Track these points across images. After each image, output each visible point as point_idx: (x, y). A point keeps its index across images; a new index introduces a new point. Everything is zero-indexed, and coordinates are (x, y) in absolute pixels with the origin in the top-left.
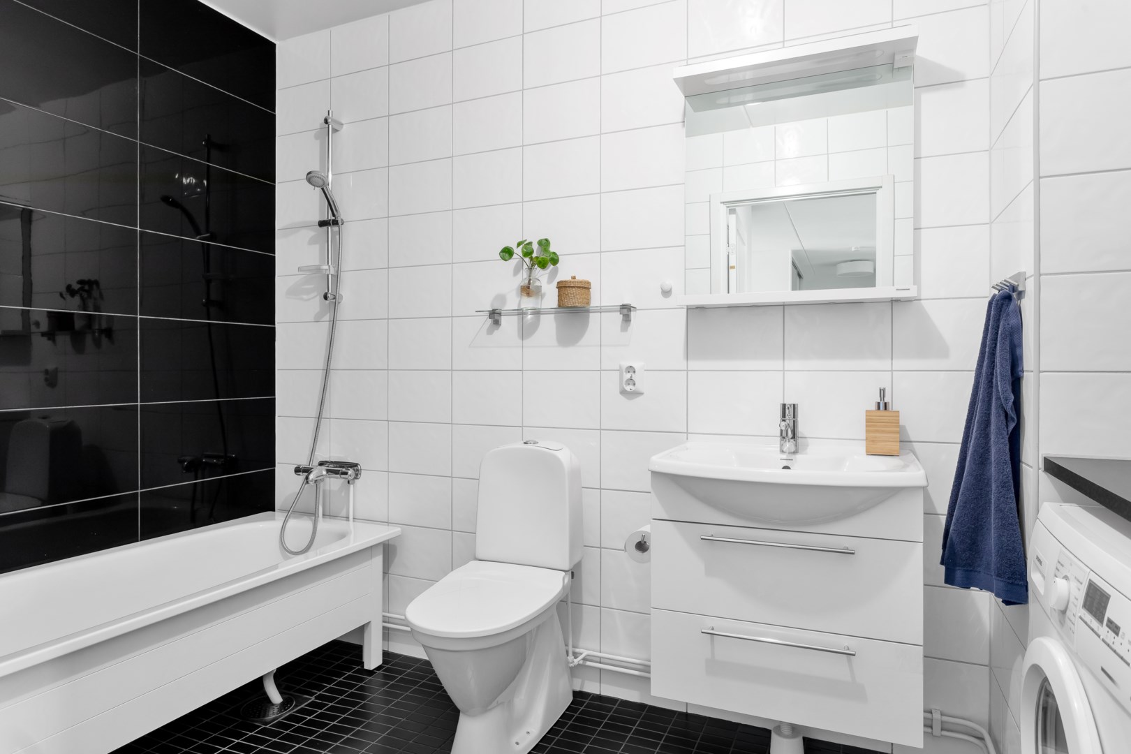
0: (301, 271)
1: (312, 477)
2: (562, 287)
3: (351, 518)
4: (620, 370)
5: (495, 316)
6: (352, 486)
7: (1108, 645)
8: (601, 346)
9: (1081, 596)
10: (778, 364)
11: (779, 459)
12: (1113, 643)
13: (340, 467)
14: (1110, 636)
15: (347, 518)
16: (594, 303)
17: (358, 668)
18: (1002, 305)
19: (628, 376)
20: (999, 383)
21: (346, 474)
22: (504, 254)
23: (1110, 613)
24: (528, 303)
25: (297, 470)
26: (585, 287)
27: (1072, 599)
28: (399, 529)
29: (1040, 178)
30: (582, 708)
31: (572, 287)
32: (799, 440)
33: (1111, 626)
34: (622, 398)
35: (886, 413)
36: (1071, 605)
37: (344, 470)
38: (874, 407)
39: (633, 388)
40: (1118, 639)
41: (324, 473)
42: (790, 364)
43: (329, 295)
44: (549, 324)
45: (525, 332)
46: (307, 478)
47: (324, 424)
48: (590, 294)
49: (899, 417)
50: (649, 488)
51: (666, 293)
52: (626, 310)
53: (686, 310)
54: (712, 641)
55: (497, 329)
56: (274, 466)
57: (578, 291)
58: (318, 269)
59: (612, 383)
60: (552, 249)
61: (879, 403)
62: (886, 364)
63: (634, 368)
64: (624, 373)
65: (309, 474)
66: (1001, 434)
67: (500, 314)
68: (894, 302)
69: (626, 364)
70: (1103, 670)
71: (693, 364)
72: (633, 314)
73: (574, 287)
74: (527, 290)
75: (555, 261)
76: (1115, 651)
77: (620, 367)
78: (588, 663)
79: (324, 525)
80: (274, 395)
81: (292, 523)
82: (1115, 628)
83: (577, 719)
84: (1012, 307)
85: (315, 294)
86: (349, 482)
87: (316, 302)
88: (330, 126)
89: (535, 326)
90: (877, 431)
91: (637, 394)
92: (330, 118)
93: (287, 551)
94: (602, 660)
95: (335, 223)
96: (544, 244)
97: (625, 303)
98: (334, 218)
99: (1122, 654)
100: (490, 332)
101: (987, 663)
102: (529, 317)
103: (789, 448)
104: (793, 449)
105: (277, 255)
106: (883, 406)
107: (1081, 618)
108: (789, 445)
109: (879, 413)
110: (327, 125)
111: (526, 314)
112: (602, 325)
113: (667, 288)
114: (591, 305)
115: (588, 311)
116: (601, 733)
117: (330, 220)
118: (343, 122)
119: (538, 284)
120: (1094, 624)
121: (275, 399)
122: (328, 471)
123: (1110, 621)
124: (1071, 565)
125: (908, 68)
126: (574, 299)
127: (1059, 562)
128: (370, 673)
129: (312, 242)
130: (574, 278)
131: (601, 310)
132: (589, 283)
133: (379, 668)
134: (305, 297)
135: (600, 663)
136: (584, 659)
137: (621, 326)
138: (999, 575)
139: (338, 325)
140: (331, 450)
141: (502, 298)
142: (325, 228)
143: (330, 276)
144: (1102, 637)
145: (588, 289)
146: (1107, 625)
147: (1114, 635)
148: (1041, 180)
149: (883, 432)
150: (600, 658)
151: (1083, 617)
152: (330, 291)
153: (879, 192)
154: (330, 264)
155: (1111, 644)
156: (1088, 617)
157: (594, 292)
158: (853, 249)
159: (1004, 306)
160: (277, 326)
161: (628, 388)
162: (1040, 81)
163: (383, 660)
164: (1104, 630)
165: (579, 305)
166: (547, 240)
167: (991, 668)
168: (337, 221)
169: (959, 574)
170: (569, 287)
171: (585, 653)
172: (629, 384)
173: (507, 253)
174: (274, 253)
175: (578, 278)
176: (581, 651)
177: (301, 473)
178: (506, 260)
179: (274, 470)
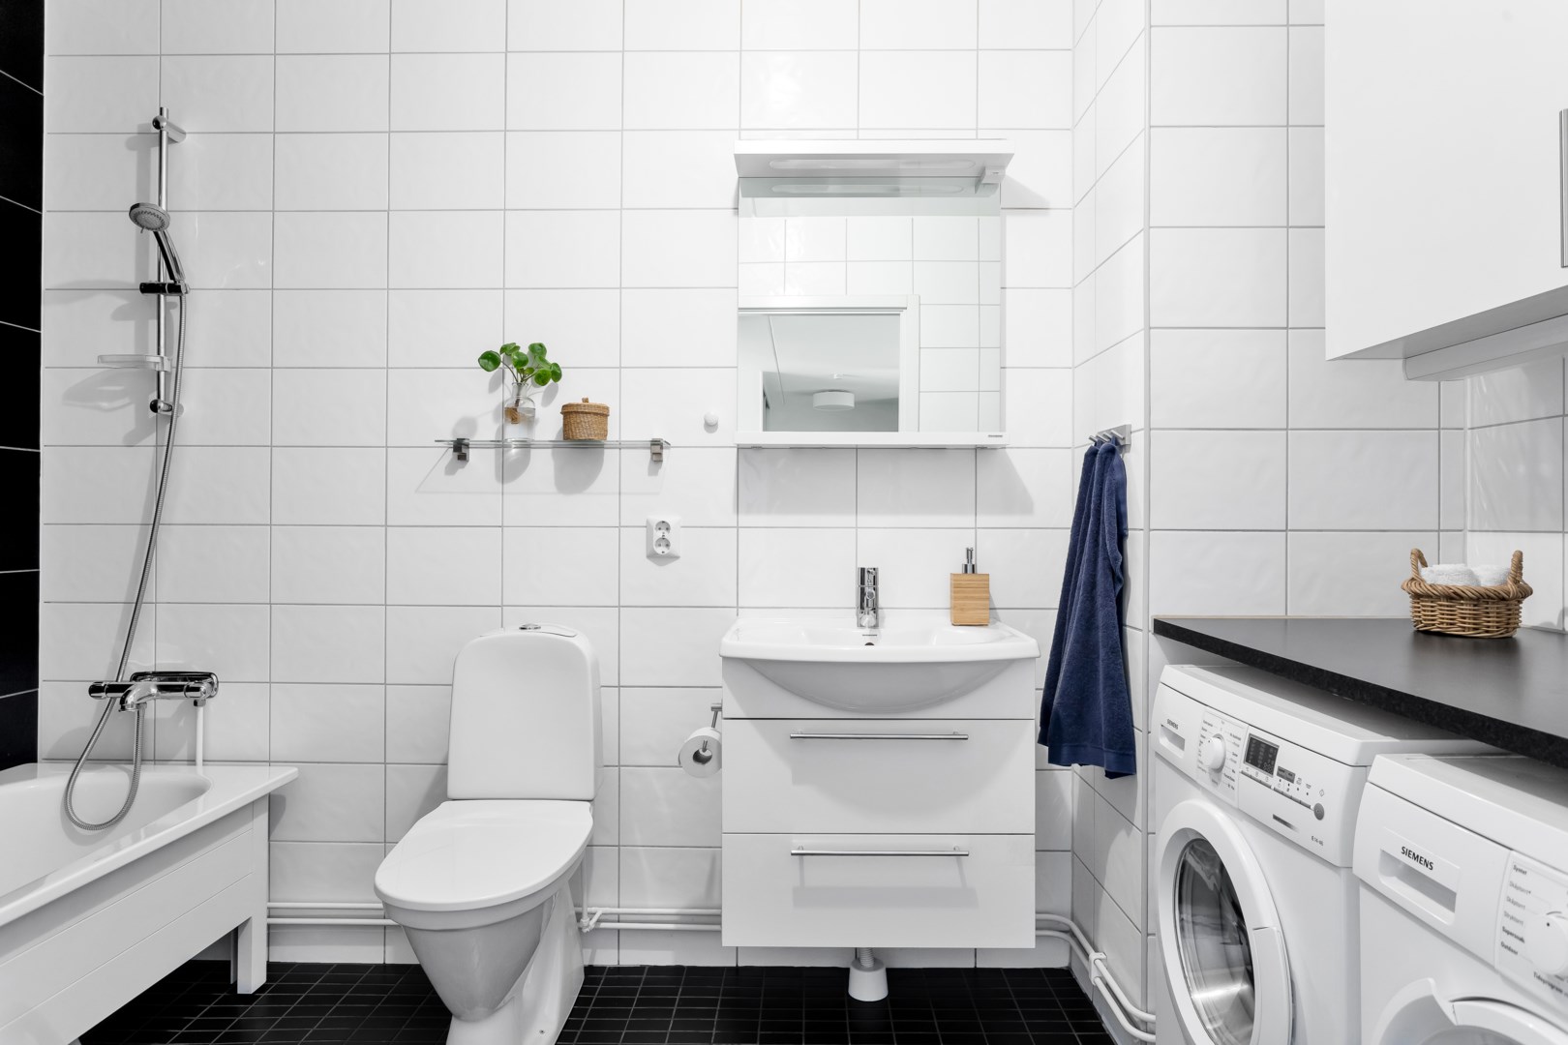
0: (103, 362)
1: (130, 699)
2: (569, 412)
3: (199, 760)
4: (648, 526)
5: (460, 448)
6: (201, 710)
7: (1282, 793)
8: (620, 494)
9: (1242, 750)
10: (849, 520)
11: (860, 635)
12: (1288, 790)
13: (185, 680)
14: (1284, 785)
15: (192, 761)
16: (612, 436)
17: (223, 995)
18: (1106, 458)
19: (659, 534)
20: (1107, 542)
21: (197, 689)
22: (486, 361)
23: (1280, 762)
24: (514, 433)
25: (95, 689)
26: (602, 413)
27: (1229, 756)
28: (296, 769)
29: (1150, 328)
30: (600, 987)
31: (586, 413)
32: (880, 611)
33: (1283, 774)
34: (649, 563)
35: (973, 577)
36: (1228, 763)
37: (192, 684)
38: (960, 570)
39: (666, 551)
40: (1293, 786)
41: (154, 690)
42: (865, 520)
43: (161, 405)
44: (543, 463)
45: (506, 473)
46: (123, 701)
47: (146, 610)
48: (606, 424)
49: (988, 580)
50: (720, 681)
51: (710, 426)
52: (657, 449)
53: (736, 449)
54: (801, 863)
55: (463, 467)
56: (36, 685)
57: (593, 418)
58: (139, 362)
59: (636, 544)
60: (550, 358)
61: (966, 566)
62: (968, 520)
63: (668, 524)
64: (655, 531)
65: (126, 695)
66: (1109, 596)
67: (467, 446)
68: (978, 449)
69: (657, 518)
70: (1275, 818)
71: (745, 519)
72: (665, 452)
73: (589, 413)
74: (512, 414)
75: (556, 375)
76: (1291, 798)
77: (647, 522)
78: (603, 925)
79: (149, 776)
80: (38, 568)
81: (87, 778)
82: (1289, 776)
83: (598, 1002)
84: (1115, 461)
85: (127, 400)
86: (196, 704)
87: (127, 416)
88: (164, 134)
89: (523, 463)
90: (966, 598)
91: (673, 558)
92: (164, 120)
93: (75, 823)
94: (622, 918)
95: (175, 289)
96: (538, 350)
97: (656, 437)
98: (172, 282)
99: (1299, 799)
100: (450, 470)
101: (1069, 849)
102: (514, 451)
103: (869, 622)
104: (873, 623)
105: (43, 332)
106: (970, 568)
107: (1242, 773)
108: (869, 619)
109: (966, 577)
110: (158, 131)
111: (509, 447)
112: (620, 466)
113: (711, 421)
114: (609, 438)
115: (602, 446)
116: (636, 1013)
117: (164, 285)
118: (186, 131)
119: (529, 405)
120: (1262, 775)
121: (38, 573)
122: (161, 688)
123: (1281, 770)
124: (1223, 723)
125: (994, 186)
126: (585, 429)
127: (1206, 722)
128: (248, 999)
129: (120, 315)
130: (586, 400)
131: (620, 446)
132: (607, 408)
133: (262, 989)
134: (105, 405)
135: (619, 922)
136: (599, 921)
137: (649, 469)
138: (1110, 746)
139: (176, 453)
140: (156, 653)
141: (470, 423)
142: (153, 296)
143: (162, 374)
144: (1273, 787)
145: (607, 416)
146: (1278, 774)
147: (1287, 782)
148: (1152, 330)
149: (973, 598)
150: (619, 914)
151: (1245, 771)
152: (162, 398)
153: (903, 314)
154: (162, 354)
155: (1285, 791)
156: (1252, 770)
157: (612, 421)
158: (835, 377)
159: (1108, 460)
160: (43, 451)
161: (659, 550)
162: (1150, 227)
163: (268, 976)
164: (1274, 780)
165: (596, 438)
166: (541, 345)
167: (1074, 853)
168: (179, 286)
169: (1065, 751)
170: (582, 413)
171: (600, 911)
172: (660, 545)
173: (490, 360)
174: (40, 329)
175: (591, 401)
176: (593, 909)
177: (103, 694)
178: (488, 370)
179: (37, 692)
